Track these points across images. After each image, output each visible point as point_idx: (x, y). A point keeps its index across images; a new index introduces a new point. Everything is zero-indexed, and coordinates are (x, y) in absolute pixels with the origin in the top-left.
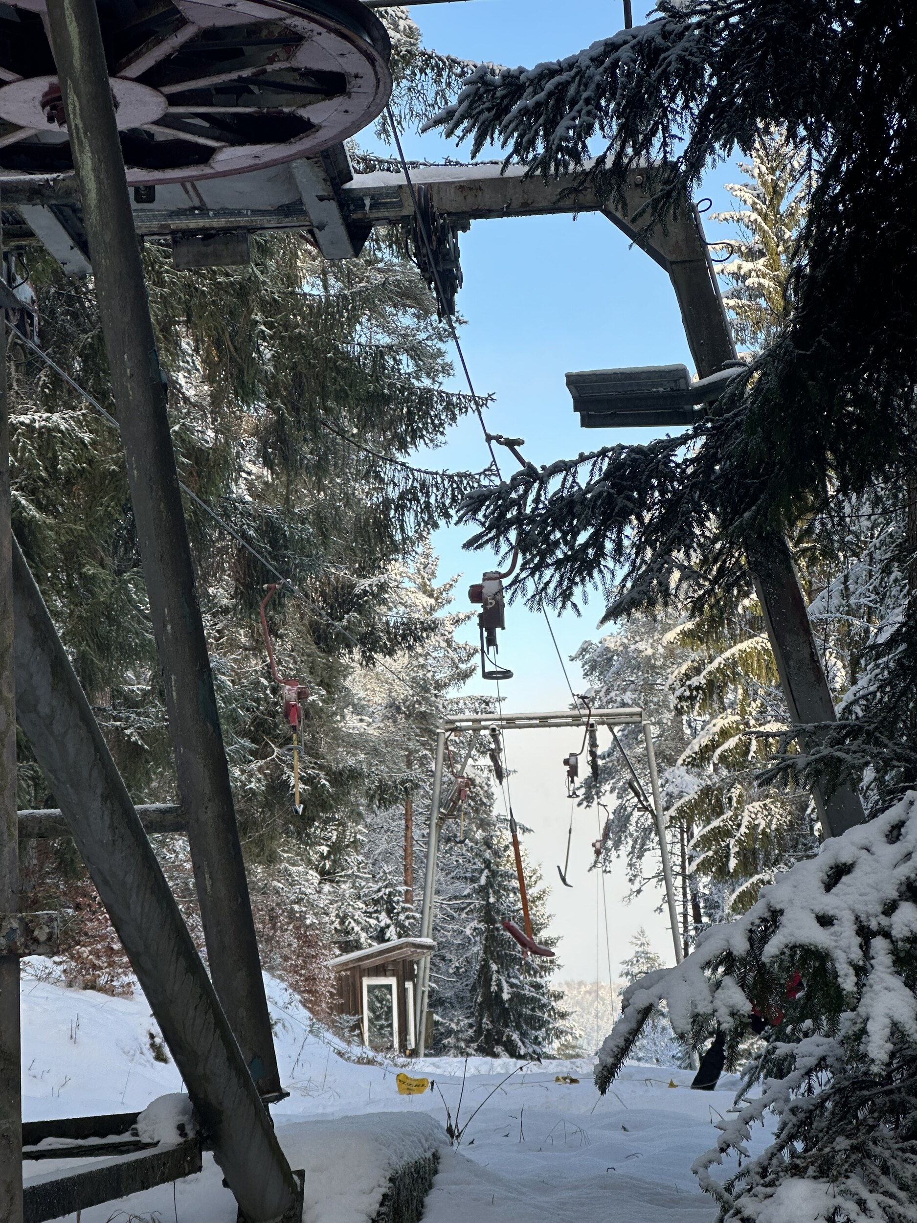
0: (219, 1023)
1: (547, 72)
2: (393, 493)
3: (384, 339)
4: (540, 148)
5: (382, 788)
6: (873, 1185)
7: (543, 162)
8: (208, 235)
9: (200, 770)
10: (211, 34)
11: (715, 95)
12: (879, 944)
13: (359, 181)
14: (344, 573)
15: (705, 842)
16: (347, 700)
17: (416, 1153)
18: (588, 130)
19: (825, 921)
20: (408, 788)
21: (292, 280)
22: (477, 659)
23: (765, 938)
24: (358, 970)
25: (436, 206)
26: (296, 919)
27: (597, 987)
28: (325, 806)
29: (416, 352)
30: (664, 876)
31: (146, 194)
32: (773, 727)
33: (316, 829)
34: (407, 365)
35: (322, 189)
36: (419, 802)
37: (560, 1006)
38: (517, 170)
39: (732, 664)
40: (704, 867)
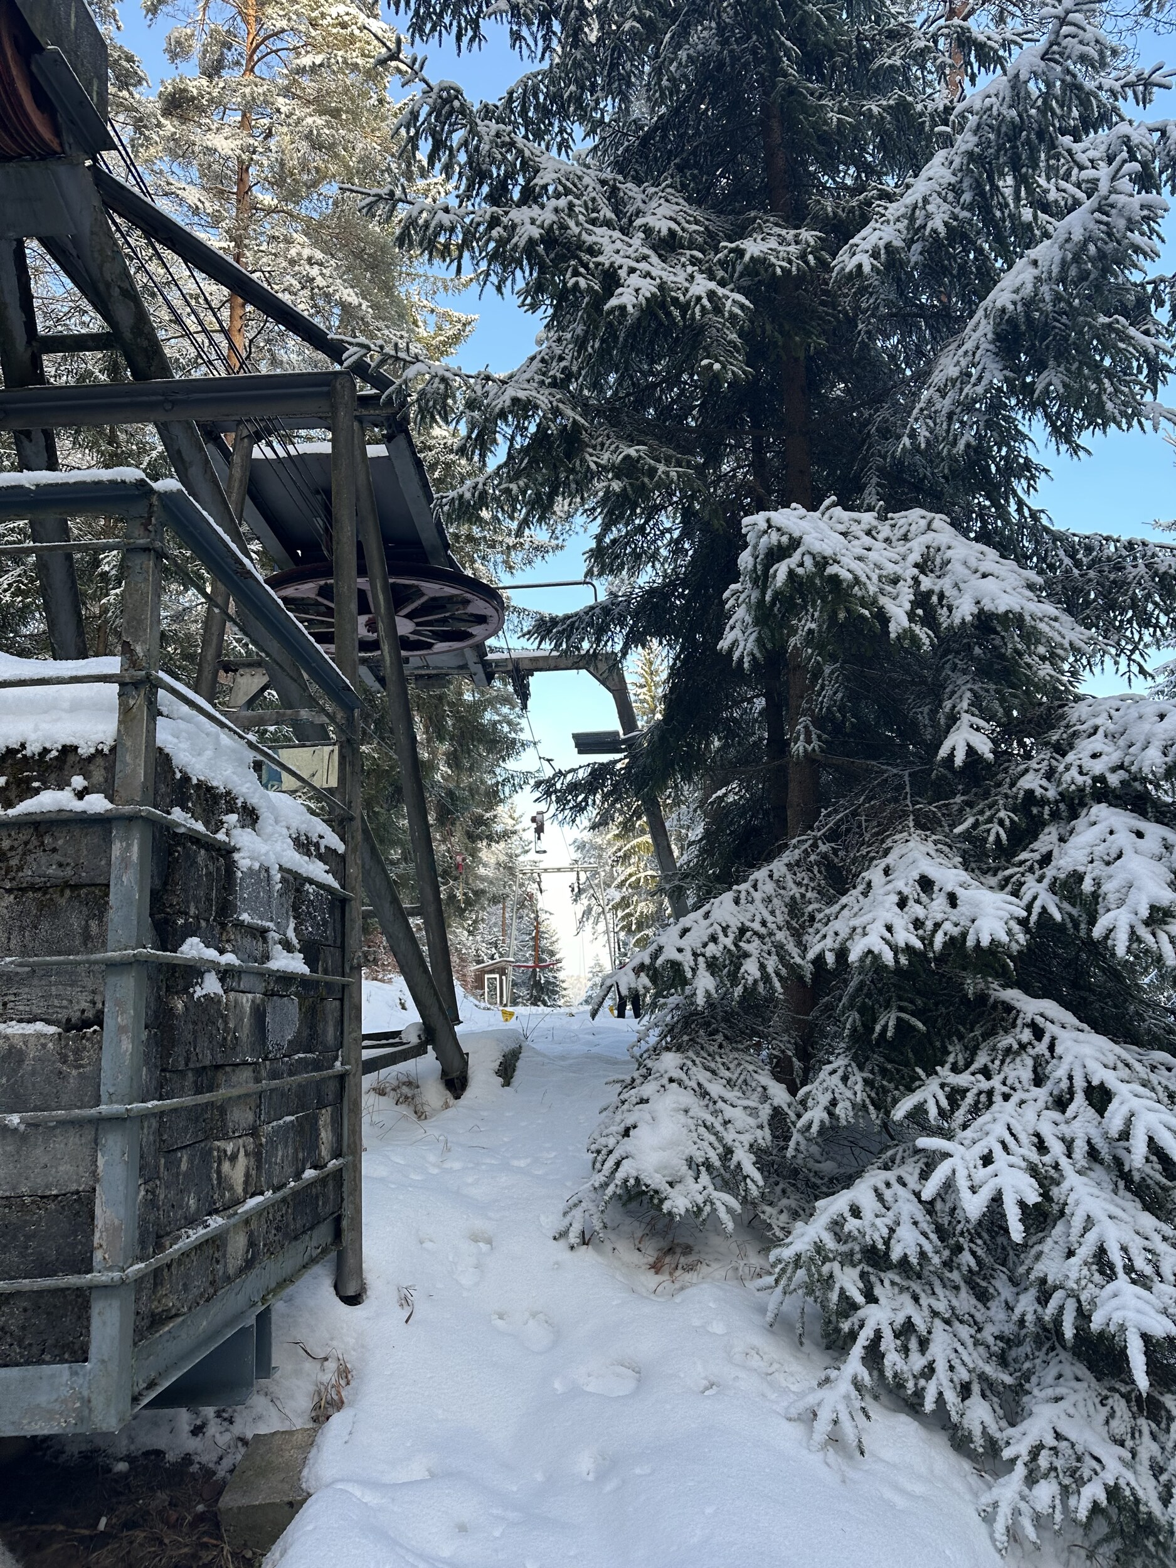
0: (436, 994)
1: (567, 617)
2: (500, 779)
3: (497, 718)
4: (564, 646)
5: (494, 897)
6: (698, 1054)
7: (565, 652)
8: (430, 676)
9: (428, 891)
10: (434, 599)
11: (631, 628)
12: (701, 959)
13: (490, 656)
14: (479, 811)
15: (623, 918)
16: (480, 861)
17: (513, 1046)
18: (583, 639)
19: (680, 950)
20: (505, 897)
21: (461, 694)
22: (532, 845)
23: (656, 958)
24: (483, 972)
25: (521, 667)
26: (459, 951)
27: (579, 978)
28: (471, 905)
29: (510, 723)
30: (607, 932)
31: (407, 660)
32: (650, 873)
33: (467, 914)
34: (506, 729)
35: (476, 659)
36: (509, 903)
37: (564, 985)
38: (555, 653)
39: (633, 848)
40: (622, 929)
